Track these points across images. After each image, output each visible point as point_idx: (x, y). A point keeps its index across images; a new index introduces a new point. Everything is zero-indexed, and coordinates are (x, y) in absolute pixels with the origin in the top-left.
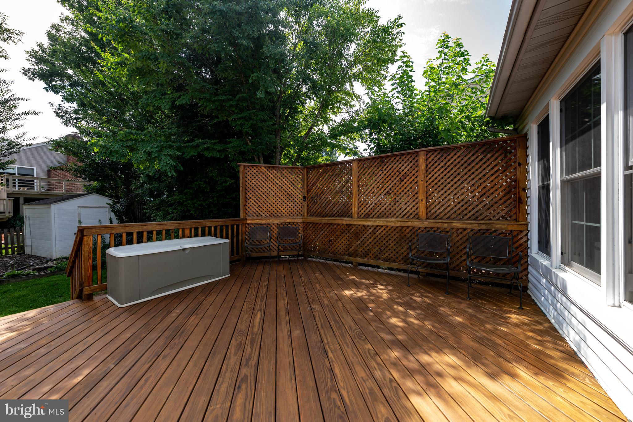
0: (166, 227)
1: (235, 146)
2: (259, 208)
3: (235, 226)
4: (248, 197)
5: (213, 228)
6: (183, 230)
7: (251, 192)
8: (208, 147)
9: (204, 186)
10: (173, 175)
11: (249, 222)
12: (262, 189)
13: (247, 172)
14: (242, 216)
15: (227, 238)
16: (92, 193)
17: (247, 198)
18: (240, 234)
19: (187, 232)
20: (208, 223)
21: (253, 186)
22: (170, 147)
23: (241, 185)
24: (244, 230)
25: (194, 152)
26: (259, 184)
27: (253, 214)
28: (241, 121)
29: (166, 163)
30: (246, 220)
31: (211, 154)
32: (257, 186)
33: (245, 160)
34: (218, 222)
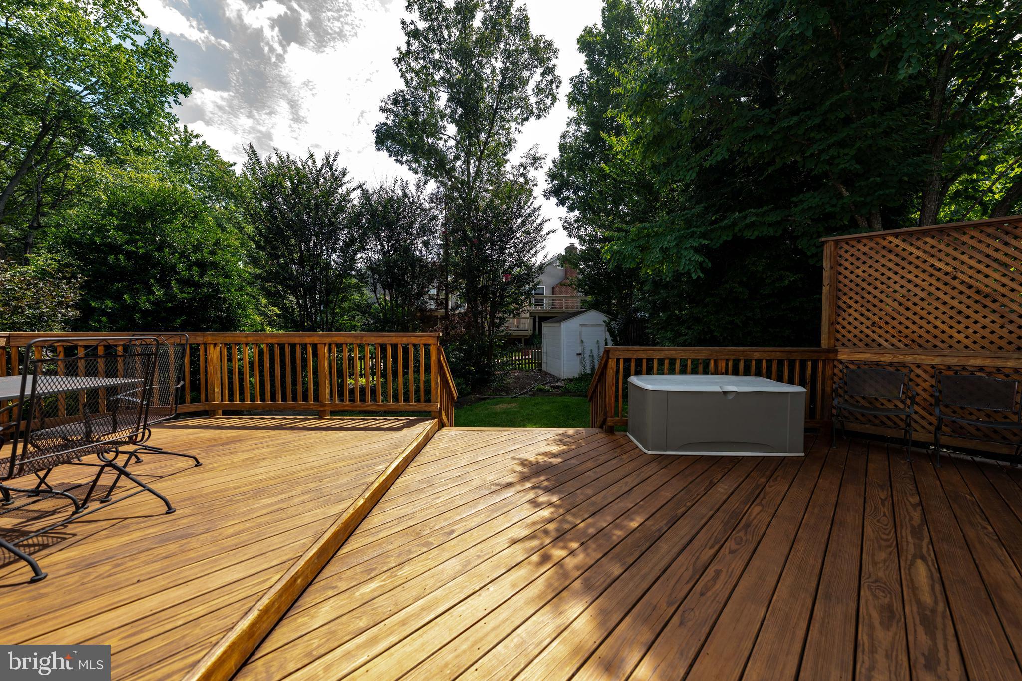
0: (693, 356)
1: (810, 208)
2: (874, 328)
3: (810, 363)
4: (844, 306)
5: (764, 362)
6: (716, 361)
7: (852, 294)
8: (752, 222)
9: (741, 290)
10: (699, 277)
11: (841, 357)
12: (884, 287)
13: (842, 252)
14: (824, 343)
15: (802, 383)
16: (589, 309)
17: (839, 307)
18: (820, 379)
19: (722, 365)
20: (757, 353)
21: (859, 281)
22: (692, 235)
23: (826, 281)
24: (829, 372)
25: (727, 236)
26: (877, 275)
27: (855, 341)
28: (833, 152)
29: (690, 260)
30: (836, 352)
31: (756, 233)
32: (871, 280)
33: (830, 231)
34: (774, 353)
